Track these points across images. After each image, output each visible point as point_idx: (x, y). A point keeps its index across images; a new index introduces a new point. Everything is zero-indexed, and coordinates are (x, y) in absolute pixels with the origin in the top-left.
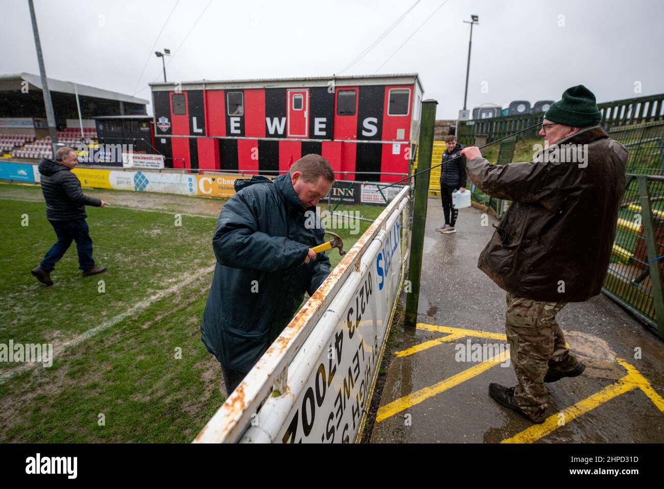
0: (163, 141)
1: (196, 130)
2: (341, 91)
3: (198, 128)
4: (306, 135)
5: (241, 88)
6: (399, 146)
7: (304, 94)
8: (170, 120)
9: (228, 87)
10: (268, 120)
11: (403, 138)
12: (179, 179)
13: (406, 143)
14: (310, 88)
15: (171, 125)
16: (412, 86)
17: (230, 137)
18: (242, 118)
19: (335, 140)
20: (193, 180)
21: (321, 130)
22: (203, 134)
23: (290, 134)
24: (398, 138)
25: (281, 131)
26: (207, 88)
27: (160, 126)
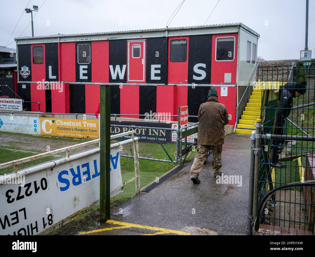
0: (24, 87)
1: (51, 77)
2: (174, 40)
3: (53, 75)
4: (144, 80)
5: (89, 40)
6: (227, 89)
7: (142, 44)
8: (30, 69)
9: (78, 40)
10: (111, 67)
11: (230, 81)
12: (26, 121)
13: (233, 86)
14: (147, 38)
15: (31, 72)
16: (236, 34)
17: (79, 83)
18: (90, 66)
19: (169, 84)
20: (37, 122)
21: (156, 75)
22: (57, 80)
23: (130, 79)
24: (225, 82)
25: (122, 77)
26: (61, 41)
27: (22, 74)
